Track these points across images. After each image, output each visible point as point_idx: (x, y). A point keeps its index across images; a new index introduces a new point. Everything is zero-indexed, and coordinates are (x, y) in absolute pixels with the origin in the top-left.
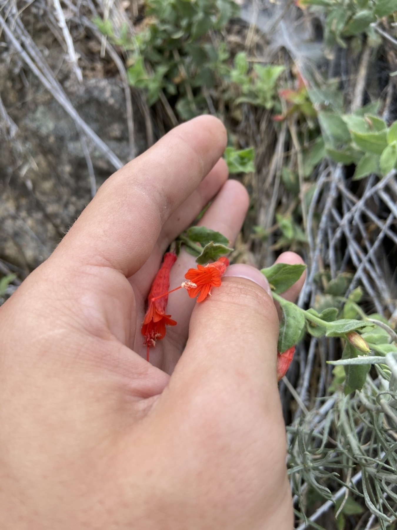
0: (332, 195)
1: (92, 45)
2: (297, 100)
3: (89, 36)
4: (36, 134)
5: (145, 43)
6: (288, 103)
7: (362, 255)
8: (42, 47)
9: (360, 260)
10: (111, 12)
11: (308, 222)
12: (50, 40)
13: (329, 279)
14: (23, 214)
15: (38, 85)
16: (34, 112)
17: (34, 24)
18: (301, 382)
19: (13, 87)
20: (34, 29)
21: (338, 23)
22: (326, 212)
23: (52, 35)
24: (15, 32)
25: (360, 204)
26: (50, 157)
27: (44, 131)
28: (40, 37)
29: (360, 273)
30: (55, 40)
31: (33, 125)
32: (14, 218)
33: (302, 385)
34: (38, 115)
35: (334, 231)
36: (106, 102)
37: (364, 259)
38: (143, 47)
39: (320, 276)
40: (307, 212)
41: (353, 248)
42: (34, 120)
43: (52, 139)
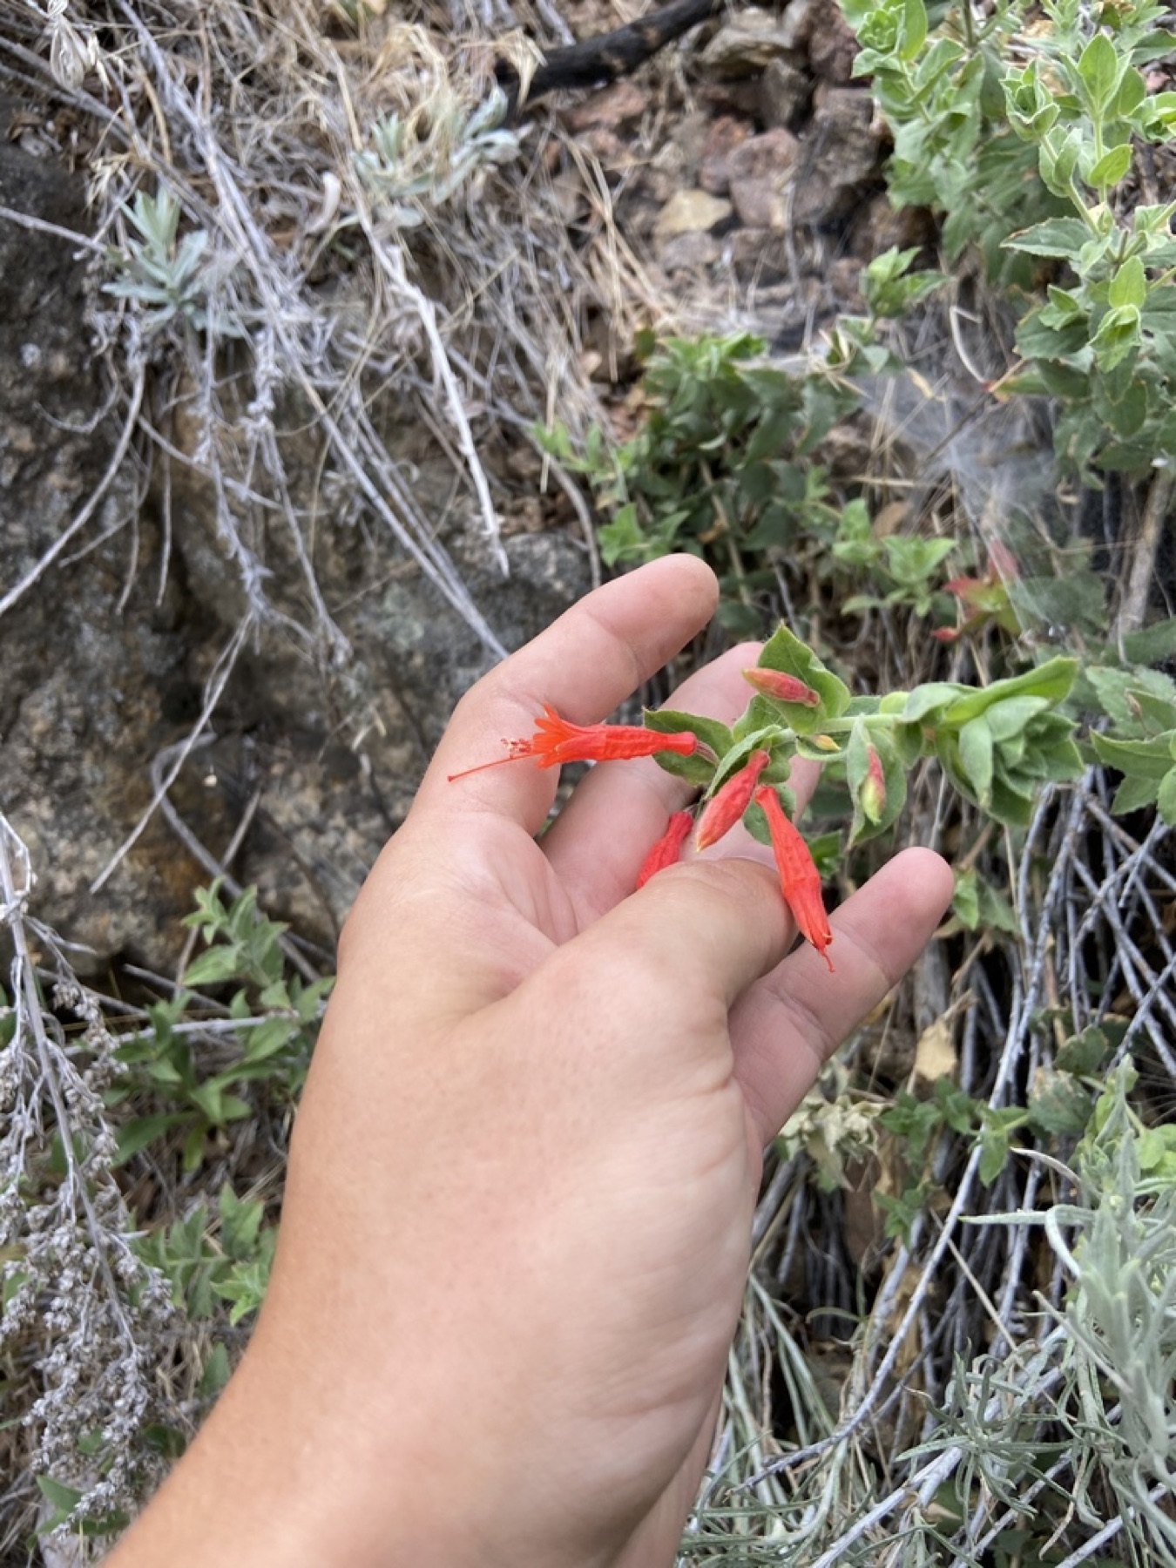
0: (1074, 824)
1: (519, 459)
2: (987, 604)
3: (511, 438)
4: (382, 647)
5: (637, 461)
6: (968, 607)
7: (1148, 974)
8: (404, 462)
9: (1145, 987)
10: (561, 386)
11: (1019, 880)
12: (424, 443)
13: (1070, 1030)
14: (339, 820)
15: (391, 544)
16: (380, 596)
17: (390, 409)
18: (1005, 1274)
19: (337, 543)
20: (390, 419)
21: (1081, 444)
22: (1059, 866)
23: (428, 431)
24: (360, 451)
25: (1141, 853)
26: (409, 697)
27: (402, 643)
28: (400, 437)
29: (1142, 1016)
30: (435, 443)
31: (377, 629)
32: (318, 829)
33: (1007, 1282)
34: (389, 605)
35: (1080, 912)
36: (547, 586)
37: (1155, 982)
38: (634, 471)
39: (1049, 1018)
40: (1018, 864)
41: (1127, 954)
42: (378, 617)
43: (418, 660)
